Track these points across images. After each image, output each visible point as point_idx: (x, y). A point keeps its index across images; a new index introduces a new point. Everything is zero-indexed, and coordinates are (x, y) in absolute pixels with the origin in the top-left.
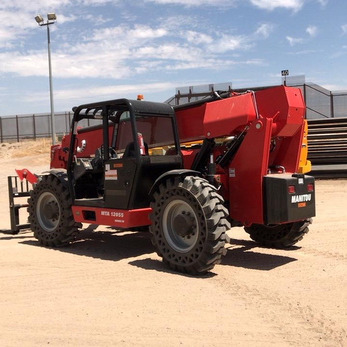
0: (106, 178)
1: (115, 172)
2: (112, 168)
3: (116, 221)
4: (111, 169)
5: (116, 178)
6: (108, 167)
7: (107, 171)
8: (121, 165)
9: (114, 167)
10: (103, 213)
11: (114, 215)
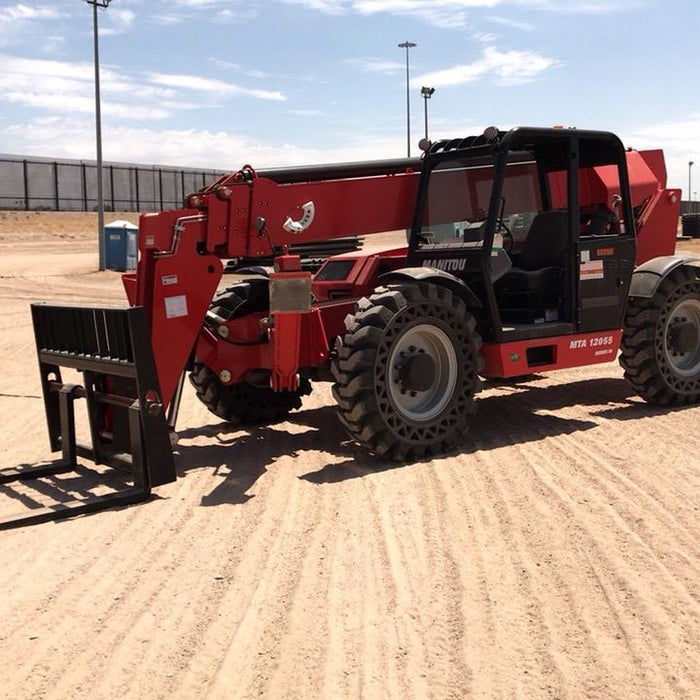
0: (583, 277)
1: (599, 264)
2: (593, 258)
3: (597, 353)
4: (591, 259)
5: (601, 276)
6: (585, 255)
7: (584, 263)
8: (610, 252)
9: (598, 254)
10: (573, 345)
11: (595, 344)
